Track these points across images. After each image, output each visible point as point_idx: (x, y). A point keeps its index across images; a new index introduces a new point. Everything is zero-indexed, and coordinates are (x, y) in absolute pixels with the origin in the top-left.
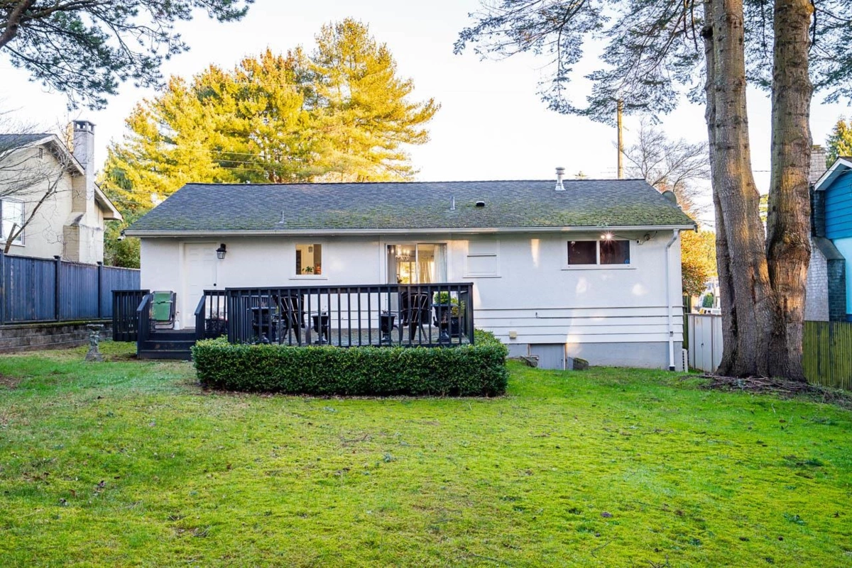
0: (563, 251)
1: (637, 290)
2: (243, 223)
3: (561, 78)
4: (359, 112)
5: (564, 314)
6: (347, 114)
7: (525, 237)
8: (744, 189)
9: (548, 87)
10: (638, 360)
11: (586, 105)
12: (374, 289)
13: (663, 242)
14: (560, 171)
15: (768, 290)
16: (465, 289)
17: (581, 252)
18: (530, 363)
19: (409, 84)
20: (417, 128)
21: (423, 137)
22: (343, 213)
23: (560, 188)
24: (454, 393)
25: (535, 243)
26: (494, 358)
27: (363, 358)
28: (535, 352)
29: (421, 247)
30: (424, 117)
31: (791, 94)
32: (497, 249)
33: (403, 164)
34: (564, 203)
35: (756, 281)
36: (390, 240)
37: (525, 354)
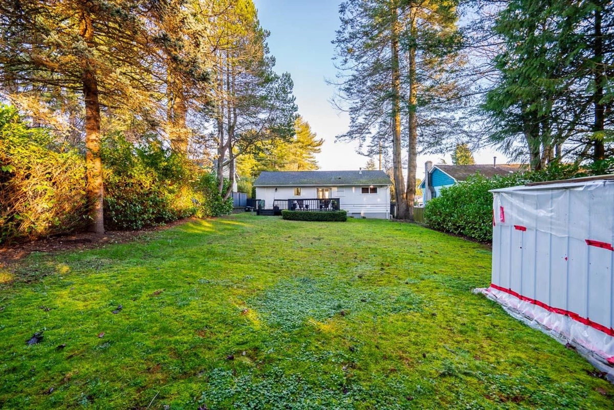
0: (361, 190)
1: (379, 200)
2: (281, 183)
3: (361, 146)
4: (300, 144)
5: (361, 205)
6: (296, 145)
7: (351, 187)
8: (400, 177)
9: (357, 149)
10: (378, 217)
11: (367, 154)
12: (315, 199)
13: (385, 188)
14: (360, 169)
15: (405, 200)
16: (338, 200)
17: (365, 190)
18: (352, 217)
19: (315, 135)
20: (317, 148)
21: (319, 151)
22: (306, 180)
23: (360, 173)
24: (336, 221)
25: (354, 188)
26: (344, 213)
27: (317, 214)
28: (353, 215)
29: (325, 188)
30: (319, 145)
31: (412, 155)
32: (344, 189)
33: (312, 159)
34: (361, 177)
35: (403, 198)
36: (317, 187)
37: (351, 215)
